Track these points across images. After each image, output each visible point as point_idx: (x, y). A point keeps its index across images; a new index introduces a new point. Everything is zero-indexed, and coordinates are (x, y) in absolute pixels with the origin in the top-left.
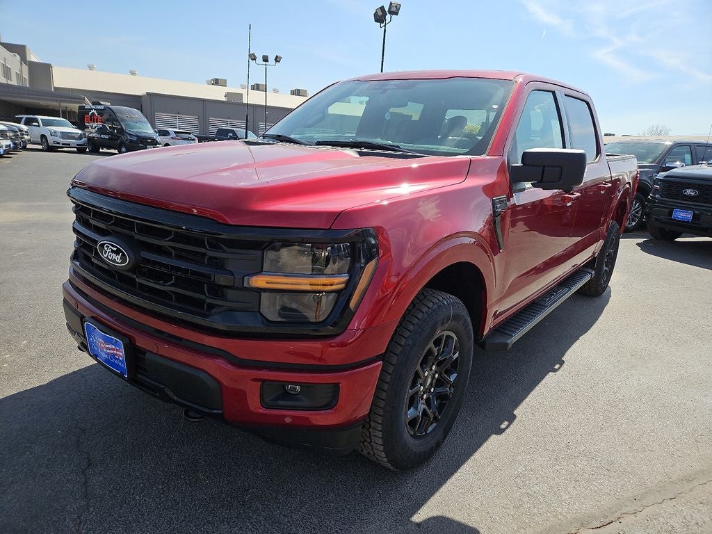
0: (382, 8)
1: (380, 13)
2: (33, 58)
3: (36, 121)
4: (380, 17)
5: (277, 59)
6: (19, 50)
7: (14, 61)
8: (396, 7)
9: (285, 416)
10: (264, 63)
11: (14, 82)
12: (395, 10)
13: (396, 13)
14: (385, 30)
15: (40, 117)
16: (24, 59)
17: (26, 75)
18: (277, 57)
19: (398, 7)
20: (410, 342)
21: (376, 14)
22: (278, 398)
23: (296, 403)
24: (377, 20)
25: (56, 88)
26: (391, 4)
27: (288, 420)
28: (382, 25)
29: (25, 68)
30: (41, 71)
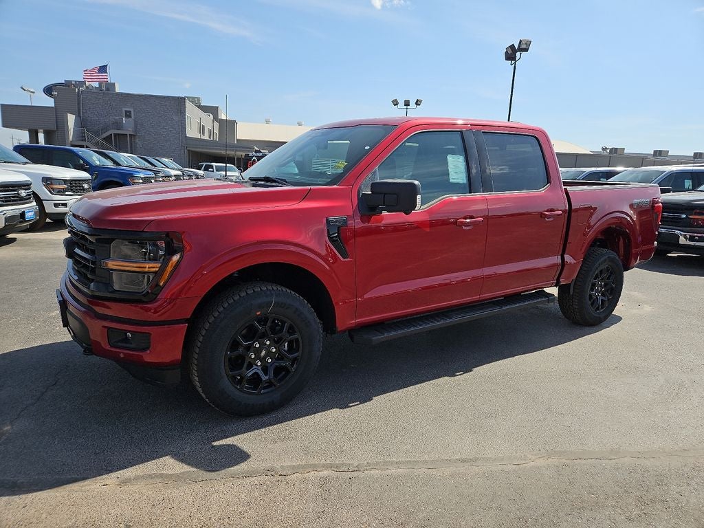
0: (512, 47)
1: (510, 52)
2: (223, 116)
3: (212, 167)
4: (511, 55)
5: (418, 103)
6: (213, 111)
7: (207, 120)
8: (526, 44)
9: (120, 353)
10: (406, 107)
11: (206, 137)
12: (524, 47)
13: (526, 50)
14: (515, 67)
15: (214, 164)
16: (216, 118)
17: (216, 131)
18: (418, 100)
19: (528, 43)
20: (222, 316)
21: (506, 53)
22: (121, 341)
23: (127, 345)
24: (507, 59)
25: (238, 140)
26: (521, 41)
27: (122, 355)
28: (513, 62)
29: (217, 125)
30: (228, 127)
